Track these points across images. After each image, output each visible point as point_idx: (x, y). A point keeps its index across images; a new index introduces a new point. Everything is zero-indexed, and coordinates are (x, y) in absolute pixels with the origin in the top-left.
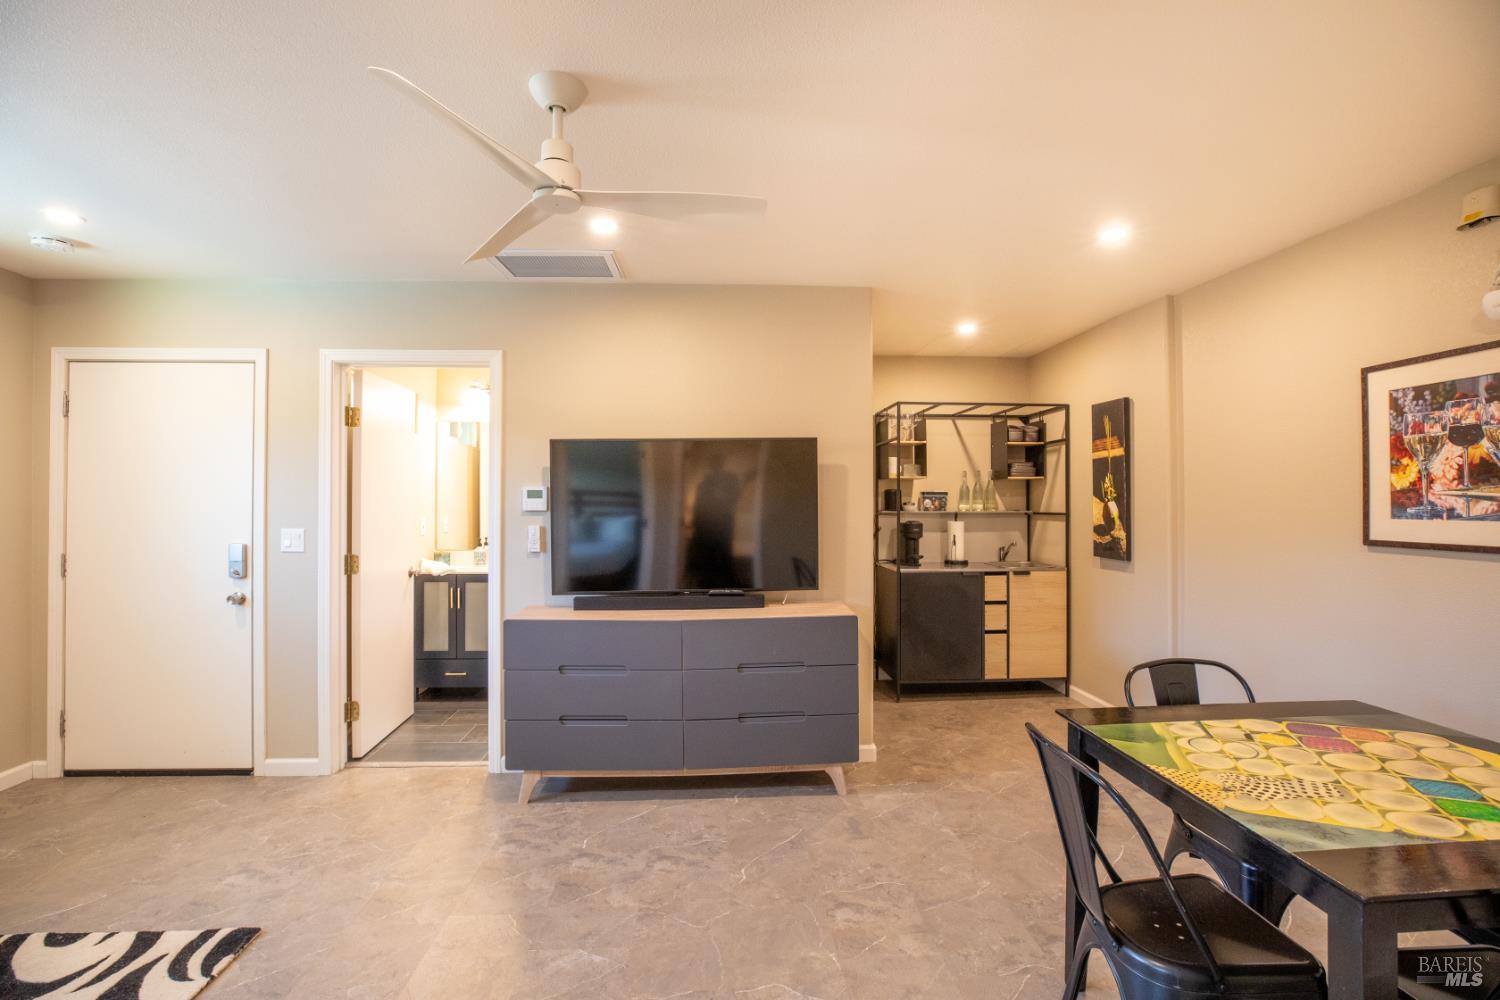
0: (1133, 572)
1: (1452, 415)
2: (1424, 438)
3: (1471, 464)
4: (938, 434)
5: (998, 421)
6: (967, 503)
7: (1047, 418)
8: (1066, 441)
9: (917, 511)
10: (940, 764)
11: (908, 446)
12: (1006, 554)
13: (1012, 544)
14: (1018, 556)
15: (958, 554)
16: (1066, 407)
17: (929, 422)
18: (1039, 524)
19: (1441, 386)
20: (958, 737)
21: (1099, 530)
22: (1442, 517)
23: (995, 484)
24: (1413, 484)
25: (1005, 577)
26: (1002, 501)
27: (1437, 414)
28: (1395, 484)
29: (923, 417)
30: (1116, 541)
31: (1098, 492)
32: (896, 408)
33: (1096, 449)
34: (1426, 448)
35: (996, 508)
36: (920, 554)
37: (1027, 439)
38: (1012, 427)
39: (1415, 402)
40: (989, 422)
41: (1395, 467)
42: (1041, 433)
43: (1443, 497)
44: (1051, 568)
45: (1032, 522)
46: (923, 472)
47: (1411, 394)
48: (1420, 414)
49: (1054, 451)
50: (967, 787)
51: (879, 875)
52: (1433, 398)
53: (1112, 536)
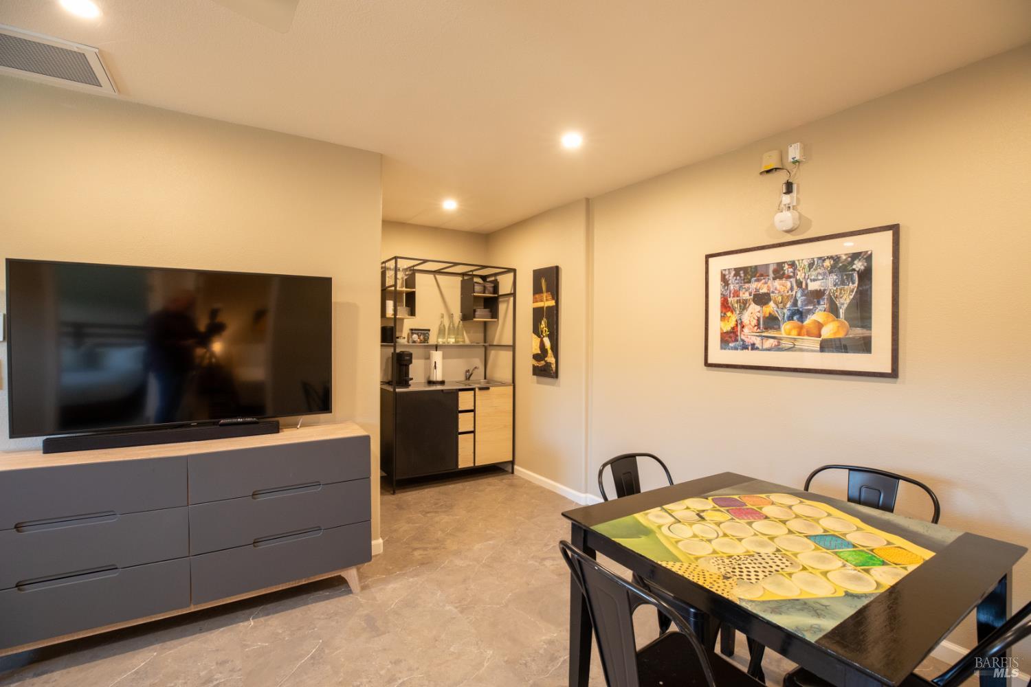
0: (559, 386)
1: (755, 286)
2: (740, 300)
3: (764, 317)
4: (424, 285)
5: (466, 278)
6: (444, 337)
7: (499, 278)
8: (514, 294)
9: (406, 343)
10: (435, 545)
11: (401, 293)
12: (471, 374)
13: (476, 368)
14: (478, 376)
15: (438, 375)
16: (514, 271)
17: (418, 275)
18: (493, 353)
19: (749, 269)
20: (444, 519)
21: (536, 357)
22: (748, 349)
23: (463, 324)
24: (733, 328)
25: (473, 392)
26: (468, 337)
27: (747, 285)
28: (723, 328)
29: (412, 272)
30: (548, 365)
31: (536, 331)
32: (394, 261)
33: (535, 301)
34: (740, 306)
35: (464, 341)
36: (410, 376)
37: (487, 292)
38: (476, 282)
39: (735, 278)
40: (459, 279)
41: (723, 318)
42: (496, 288)
43: (749, 337)
44: (503, 384)
45: (488, 352)
46: (412, 313)
47: (733, 273)
48: (737, 285)
49: (504, 302)
50: (459, 562)
51: (400, 672)
52: (745, 275)
53: (546, 361)
